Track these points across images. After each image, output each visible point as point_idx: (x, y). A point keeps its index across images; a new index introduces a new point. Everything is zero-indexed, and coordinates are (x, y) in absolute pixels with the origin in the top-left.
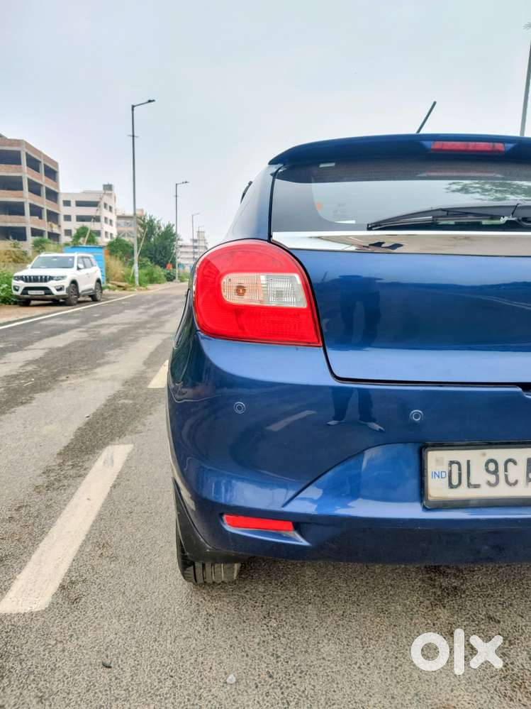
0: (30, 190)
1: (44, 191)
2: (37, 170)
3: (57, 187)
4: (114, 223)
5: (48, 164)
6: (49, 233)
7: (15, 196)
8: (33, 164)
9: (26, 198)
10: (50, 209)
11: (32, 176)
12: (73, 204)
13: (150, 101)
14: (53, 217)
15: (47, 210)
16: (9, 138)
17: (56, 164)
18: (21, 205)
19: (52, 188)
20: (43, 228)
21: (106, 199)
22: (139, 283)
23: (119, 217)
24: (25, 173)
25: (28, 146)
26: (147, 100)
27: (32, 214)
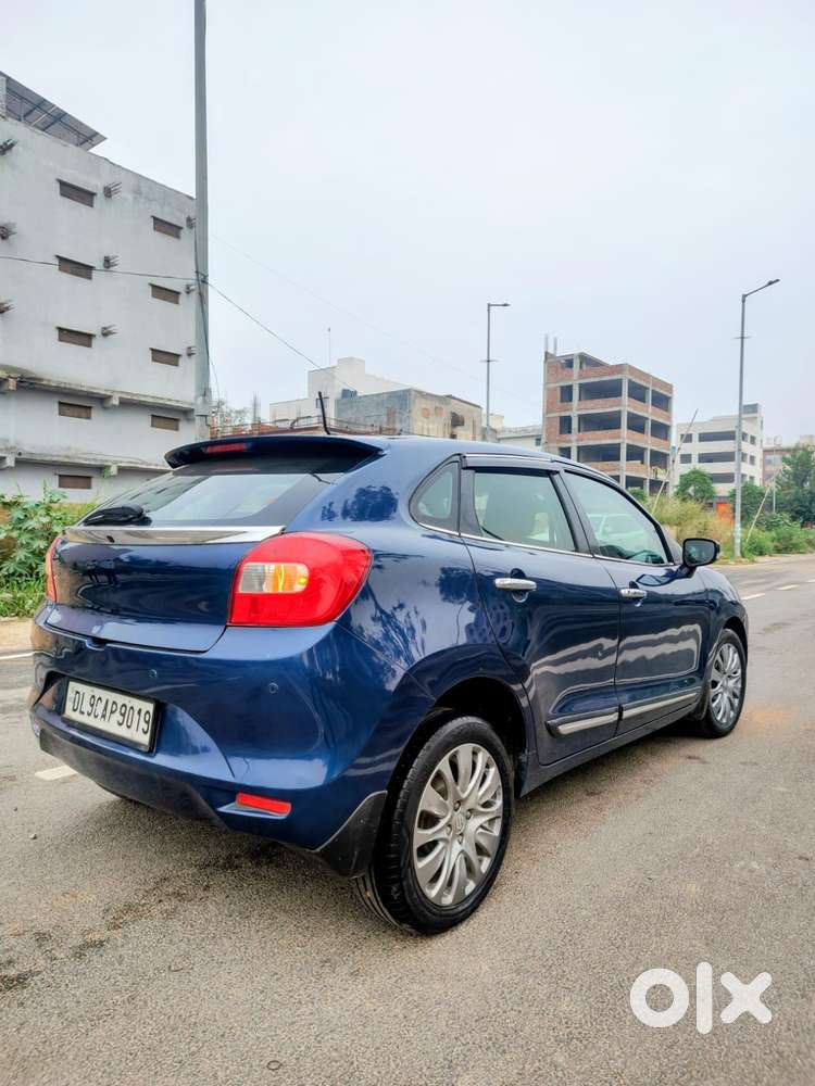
0: (630, 427)
1: (648, 425)
2: (642, 399)
3: (669, 418)
4: (758, 461)
5: (657, 390)
6: (651, 481)
7: (611, 438)
8: (638, 393)
9: (624, 437)
10: (655, 449)
11: (635, 408)
12: (695, 438)
13: (770, 283)
14: (659, 459)
15: (651, 451)
16: (611, 364)
17: (669, 387)
18: (617, 447)
19: (661, 420)
20: (643, 476)
21: (746, 428)
22: (741, 552)
23: (766, 452)
24: (625, 405)
25: (632, 370)
26: (766, 283)
27: (630, 457)
